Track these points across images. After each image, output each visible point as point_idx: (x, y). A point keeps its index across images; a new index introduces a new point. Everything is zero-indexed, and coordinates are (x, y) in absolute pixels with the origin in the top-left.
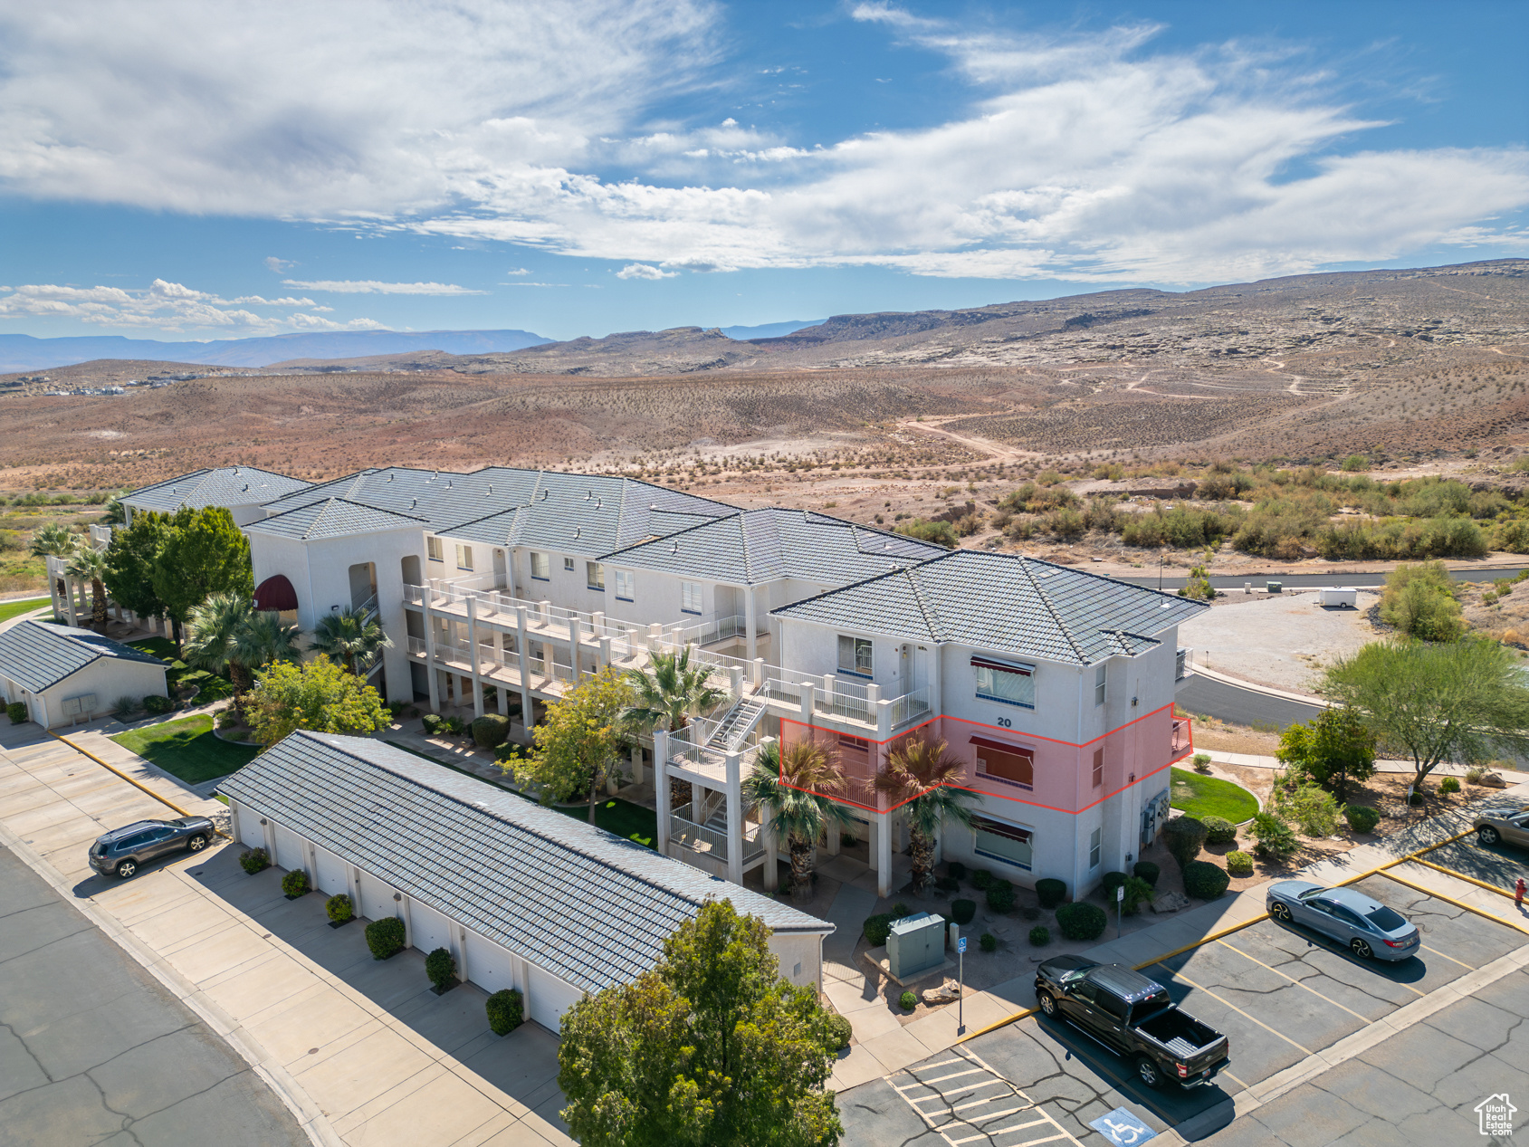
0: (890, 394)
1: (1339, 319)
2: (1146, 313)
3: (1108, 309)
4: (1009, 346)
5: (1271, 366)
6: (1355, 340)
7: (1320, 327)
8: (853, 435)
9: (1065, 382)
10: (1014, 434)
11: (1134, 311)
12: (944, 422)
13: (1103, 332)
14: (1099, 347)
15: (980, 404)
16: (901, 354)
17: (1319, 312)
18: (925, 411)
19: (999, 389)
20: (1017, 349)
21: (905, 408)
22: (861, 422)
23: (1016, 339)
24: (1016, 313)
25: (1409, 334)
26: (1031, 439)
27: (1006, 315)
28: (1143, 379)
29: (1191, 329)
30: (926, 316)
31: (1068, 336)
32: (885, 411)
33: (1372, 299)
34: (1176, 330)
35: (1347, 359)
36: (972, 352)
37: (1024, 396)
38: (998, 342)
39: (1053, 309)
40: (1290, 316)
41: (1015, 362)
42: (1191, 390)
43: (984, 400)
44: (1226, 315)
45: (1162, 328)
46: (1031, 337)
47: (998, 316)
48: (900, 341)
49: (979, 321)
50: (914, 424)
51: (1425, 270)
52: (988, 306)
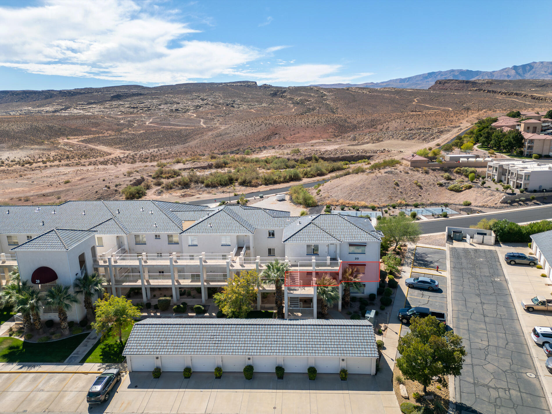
0: (50, 128)
1: (206, 99)
2: (141, 94)
3: (126, 92)
4: (90, 106)
5: (191, 116)
6: (213, 107)
7: (201, 102)
8: (42, 147)
9: (122, 121)
10: (116, 144)
11: (136, 94)
12: (80, 139)
13: (128, 101)
14: (128, 107)
15: (91, 131)
16: (42, 109)
17: (199, 97)
18: (69, 135)
19: (96, 125)
20: (95, 108)
21: (59, 134)
22: (41, 140)
23: (92, 103)
24: (88, 93)
25: (228, 105)
26: (123, 146)
27: (84, 93)
28: (151, 120)
29: (160, 101)
30: (47, 92)
31: (114, 103)
32: (50, 135)
33: (213, 93)
34: (155, 101)
35: (214, 114)
36: (74, 108)
37: (108, 127)
38: (85, 104)
39: (104, 91)
40: (191, 98)
41: (96, 113)
42: (170, 124)
43: (92, 129)
44: (170, 97)
45: (150, 101)
46: (98, 103)
47: (82, 94)
48: (38, 103)
49: (72, 95)
50: (66, 140)
51: (225, 83)
52: (75, 89)
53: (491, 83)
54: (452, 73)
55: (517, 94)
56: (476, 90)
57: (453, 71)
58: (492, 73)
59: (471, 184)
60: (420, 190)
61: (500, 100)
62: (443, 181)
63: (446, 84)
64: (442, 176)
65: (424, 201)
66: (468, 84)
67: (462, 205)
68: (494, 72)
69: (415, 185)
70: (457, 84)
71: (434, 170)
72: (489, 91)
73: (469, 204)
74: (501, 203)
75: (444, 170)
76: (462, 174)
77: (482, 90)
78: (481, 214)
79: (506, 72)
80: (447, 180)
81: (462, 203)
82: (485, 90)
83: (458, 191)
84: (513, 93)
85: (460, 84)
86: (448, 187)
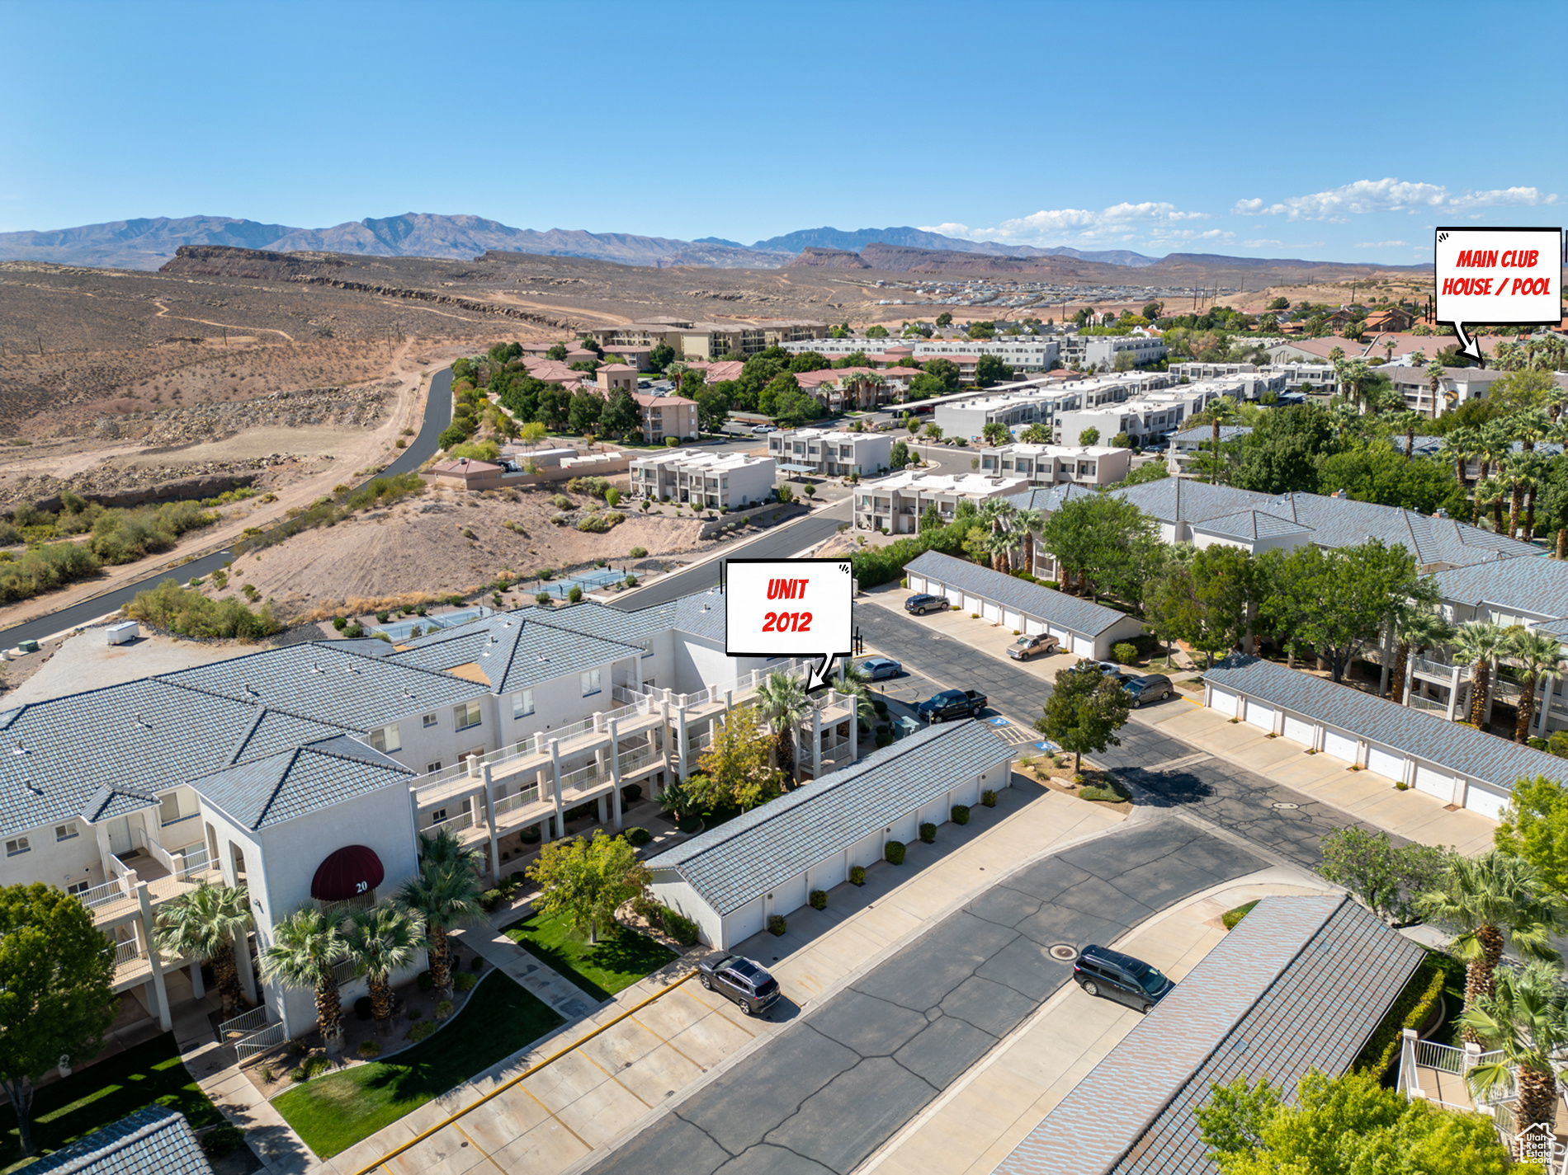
53: (339, 264)
54: (202, 226)
55: (422, 296)
56: (312, 281)
57: (202, 220)
58: (316, 235)
59: (618, 512)
60: (526, 541)
61: (397, 309)
62: (560, 514)
63: (211, 259)
64: (552, 503)
65: (549, 564)
66: (277, 263)
67: (627, 558)
68: (319, 230)
69: (510, 533)
70: (244, 261)
71: (527, 491)
72: (348, 286)
73: (645, 554)
74: (702, 539)
75: (547, 489)
76: (586, 493)
77: (328, 280)
78: (686, 568)
79: (352, 233)
80: (566, 510)
81: (627, 553)
82: (335, 283)
83: (602, 530)
84: (412, 292)
85: (253, 261)
86: (578, 526)
